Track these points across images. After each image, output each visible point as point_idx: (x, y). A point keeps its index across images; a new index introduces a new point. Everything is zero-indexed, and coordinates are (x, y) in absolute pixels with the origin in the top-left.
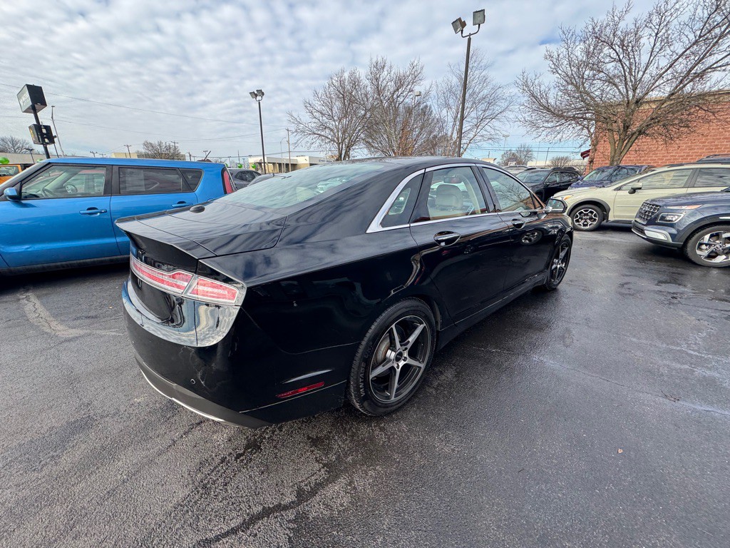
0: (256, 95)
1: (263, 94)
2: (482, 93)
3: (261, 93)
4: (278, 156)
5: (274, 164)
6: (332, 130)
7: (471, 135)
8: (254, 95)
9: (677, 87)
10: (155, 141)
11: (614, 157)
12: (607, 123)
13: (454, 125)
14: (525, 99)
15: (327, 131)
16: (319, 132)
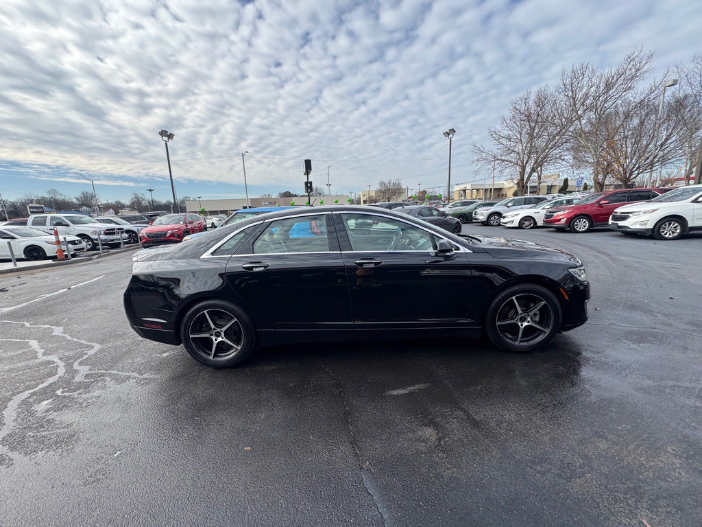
0: (449, 134)
1: (454, 131)
3: (453, 131)
4: (483, 182)
5: (478, 190)
6: (518, 153)
8: (447, 134)
10: (386, 181)
15: (513, 155)
16: (503, 158)
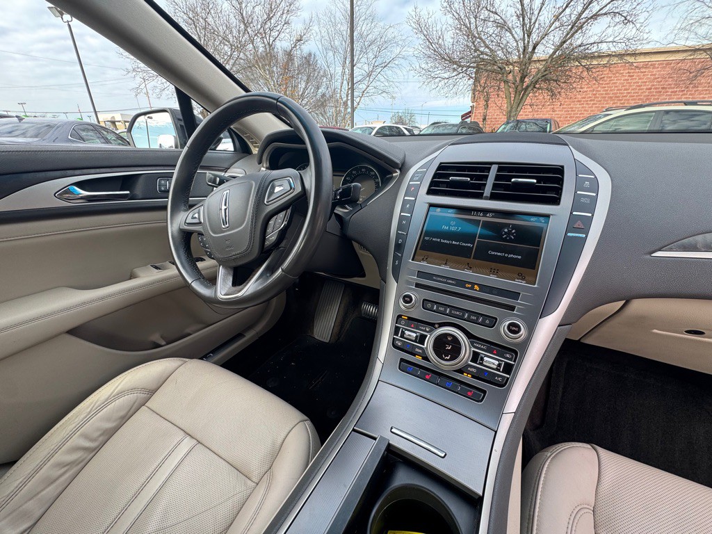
2: (370, 36)
7: (363, 86)
9: (568, 34)
11: (510, 112)
12: (503, 73)
13: (343, 74)
14: (418, 41)
